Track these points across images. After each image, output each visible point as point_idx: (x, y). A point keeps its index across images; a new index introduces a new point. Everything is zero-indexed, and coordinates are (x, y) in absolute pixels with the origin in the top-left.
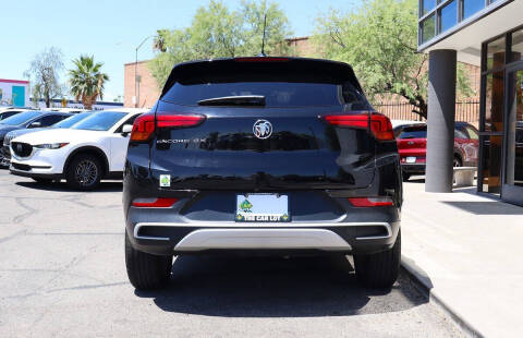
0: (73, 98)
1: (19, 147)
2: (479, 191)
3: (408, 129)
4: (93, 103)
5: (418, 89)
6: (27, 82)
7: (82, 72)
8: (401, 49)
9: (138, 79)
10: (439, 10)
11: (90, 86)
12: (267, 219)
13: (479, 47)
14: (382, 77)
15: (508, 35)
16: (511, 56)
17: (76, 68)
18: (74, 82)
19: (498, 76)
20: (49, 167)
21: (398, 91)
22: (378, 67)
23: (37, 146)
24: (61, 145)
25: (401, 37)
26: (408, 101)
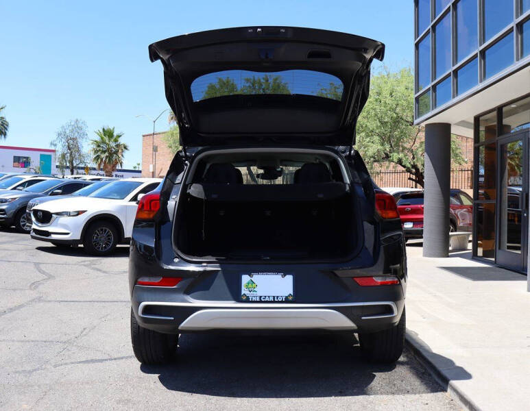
0: (96, 166)
1: (40, 214)
2: (474, 256)
3: (405, 196)
4: (113, 170)
5: (413, 158)
6: (54, 151)
7: (104, 142)
8: (397, 121)
9: (155, 149)
10: (434, 87)
11: (111, 155)
12: (272, 299)
13: (472, 121)
14: (380, 147)
15: (499, 109)
16: (502, 129)
17: (98, 138)
18: (96, 151)
19: (491, 148)
20: (68, 234)
21: (396, 160)
22: (376, 138)
23: (57, 214)
24: (79, 213)
25: (397, 111)
26: (404, 169)
